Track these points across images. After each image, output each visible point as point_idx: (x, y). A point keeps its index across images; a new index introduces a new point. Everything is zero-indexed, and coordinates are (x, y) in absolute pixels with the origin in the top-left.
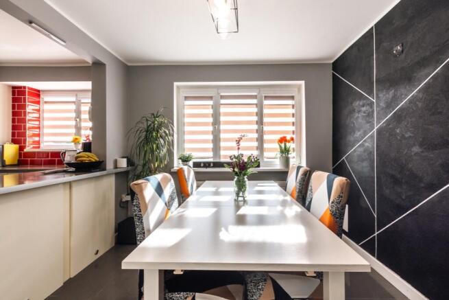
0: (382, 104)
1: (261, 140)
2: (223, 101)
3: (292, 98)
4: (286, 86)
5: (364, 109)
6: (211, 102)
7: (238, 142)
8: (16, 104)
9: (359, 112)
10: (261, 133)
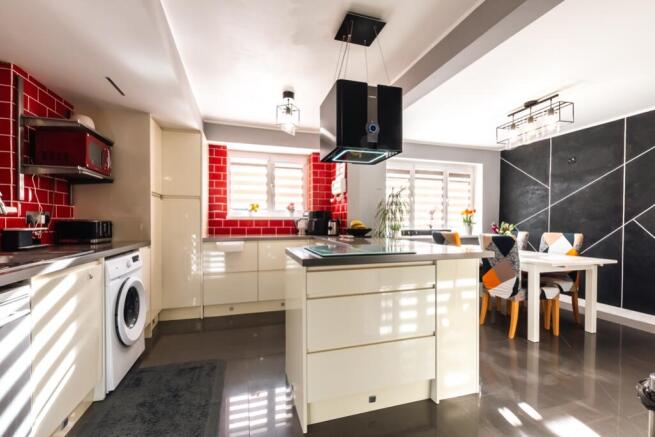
0: (557, 191)
1: (445, 211)
2: (418, 176)
3: (468, 176)
4: (463, 166)
5: (539, 192)
6: (408, 176)
7: (432, 213)
8: (214, 165)
9: (533, 194)
10: (446, 205)
